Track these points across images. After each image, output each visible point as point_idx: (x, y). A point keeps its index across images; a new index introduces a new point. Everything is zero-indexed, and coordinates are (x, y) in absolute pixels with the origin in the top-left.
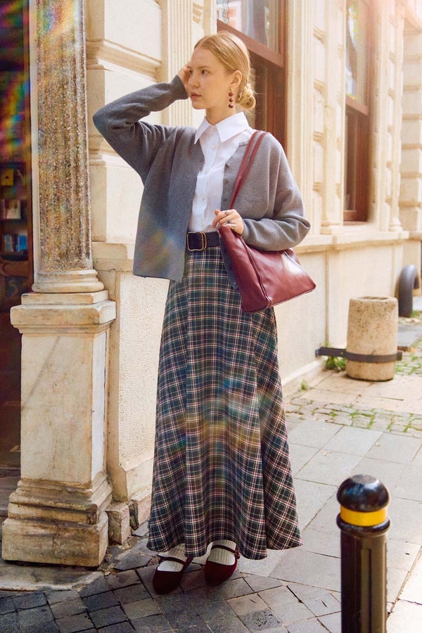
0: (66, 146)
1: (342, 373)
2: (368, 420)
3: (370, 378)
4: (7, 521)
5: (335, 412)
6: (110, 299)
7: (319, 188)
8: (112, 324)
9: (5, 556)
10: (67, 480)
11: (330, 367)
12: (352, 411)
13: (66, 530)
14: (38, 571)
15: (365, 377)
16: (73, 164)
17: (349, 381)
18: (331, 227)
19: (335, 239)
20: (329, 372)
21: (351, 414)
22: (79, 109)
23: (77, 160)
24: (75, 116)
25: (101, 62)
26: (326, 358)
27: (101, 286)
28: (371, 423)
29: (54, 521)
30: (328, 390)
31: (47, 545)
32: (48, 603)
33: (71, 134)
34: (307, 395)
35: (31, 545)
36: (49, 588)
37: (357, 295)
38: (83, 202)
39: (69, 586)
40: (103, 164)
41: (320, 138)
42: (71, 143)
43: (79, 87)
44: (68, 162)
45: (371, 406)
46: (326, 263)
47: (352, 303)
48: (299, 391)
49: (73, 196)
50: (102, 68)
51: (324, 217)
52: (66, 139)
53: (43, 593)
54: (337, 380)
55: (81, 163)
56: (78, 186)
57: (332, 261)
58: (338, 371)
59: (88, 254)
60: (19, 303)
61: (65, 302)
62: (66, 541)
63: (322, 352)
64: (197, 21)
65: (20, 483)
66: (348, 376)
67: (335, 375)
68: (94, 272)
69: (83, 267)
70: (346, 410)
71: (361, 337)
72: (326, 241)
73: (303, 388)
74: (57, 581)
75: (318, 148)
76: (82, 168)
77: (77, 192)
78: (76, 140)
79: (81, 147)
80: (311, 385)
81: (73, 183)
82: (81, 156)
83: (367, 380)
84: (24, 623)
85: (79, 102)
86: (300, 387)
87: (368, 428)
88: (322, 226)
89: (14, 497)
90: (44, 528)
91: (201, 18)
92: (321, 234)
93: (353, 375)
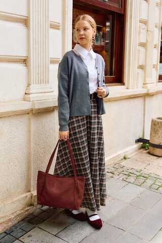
1: (147, 151)
2: (144, 180)
3: (158, 155)
5: (130, 174)
11: (143, 147)
12: (138, 174)
15: (156, 154)
17: (148, 155)
18: (147, 85)
19: (148, 90)
20: (142, 150)
21: (138, 176)
26: (141, 143)
30: (136, 160)
34: (124, 163)
37: (155, 117)
41: (143, 45)
47: (153, 121)
48: (122, 160)
51: (145, 80)
54: (144, 155)
57: (148, 100)
63: (139, 141)
66: (149, 153)
67: (144, 151)
70: (136, 173)
71: (155, 136)
72: (144, 91)
73: (125, 158)
80: (129, 157)
83: (156, 156)
86: (123, 157)
87: (140, 186)
88: (144, 84)
92: (143, 88)
93: (151, 153)
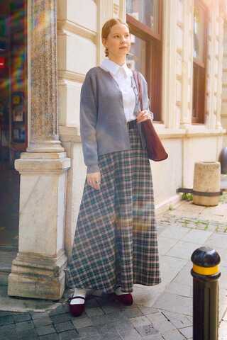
0: (46, 75)
1: (190, 202)
2: (205, 226)
3: (205, 204)
4: (10, 275)
5: (187, 222)
6: (68, 157)
7: (179, 105)
8: (69, 170)
9: (10, 293)
10: (43, 253)
11: (184, 199)
12: (195, 221)
13: (42, 280)
14: (27, 302)
15: (203, 204)
16: (49, 84)
17: (194, 206)
18: (185, 125)
19: (187, 131)
20: (184, 201)
22: (53, 56)
23: (51, 82)
24: (51, 59)
25: (65, 31)
26: (182, 194)
27: (63, 149)
28: (207, 227)
29: (36, 275)
30: (183, 210)
31: (32, 288)
32: (32, 319)
33: (48, 68)
34: (172, 213)
35: (23, 287)
36: (32, 311)
37: (198, 162)
38: (54, 105)
39: (44, 310)
40: (65, 85)
41: (180, 78)
42: (48, 73)
43: (53, 44)
44: (47, 83)
45: (206, 219)
46: (183, 144)
47: (196, 165)
48: (168, 210)
49: (49, 101)
50: (65, 34)
51: (181, 120)
52: (46, 72)
53: (30, 314)
54: (188, 206)
55: (54, 84)
56: (51, 95)
57: (185, 142)
58: (188, 201)
59: (56, 133)
60: (19, 158)
61: (43, 157)
62: (42, 286)
63: (180, 190)
64: (116, 13)
65: (18, 254)
66: (193, 204)
67: (187, 203)
68: (60, 142)
69: (54, 139)
70: (192, 220)
71: (201, 183)
72: (182, 132)
73: (170, 209)
74: (37, 308)
75: (179, 83)
76: (54, 87)
77: (51, 99)
78: (51, 72)
79: (54, 75)
80: (174, 207)
81: (49, 94)
82: (53, 80)
83: (204, 206)
84: (18, 330)
85: (53, 51)
86: (168, 208)
87: (205, 230)
88: (181, 124)
89: (15, 262)
90: (31, 279)
91: (118, 12)
92: (180, 128)
93: (196, 202)
